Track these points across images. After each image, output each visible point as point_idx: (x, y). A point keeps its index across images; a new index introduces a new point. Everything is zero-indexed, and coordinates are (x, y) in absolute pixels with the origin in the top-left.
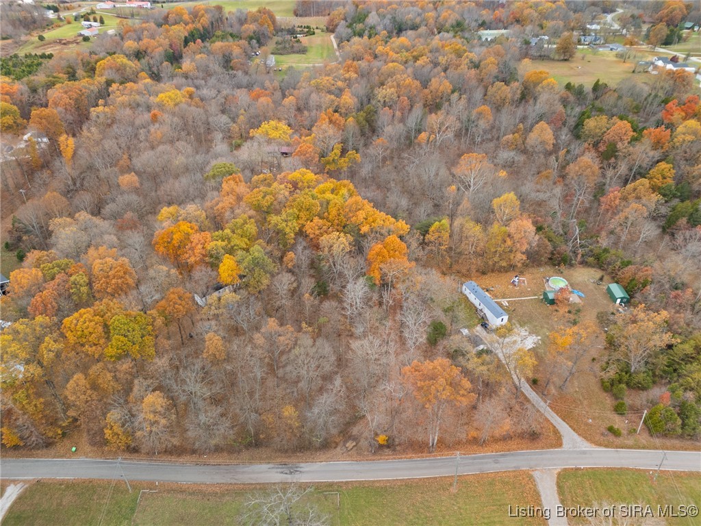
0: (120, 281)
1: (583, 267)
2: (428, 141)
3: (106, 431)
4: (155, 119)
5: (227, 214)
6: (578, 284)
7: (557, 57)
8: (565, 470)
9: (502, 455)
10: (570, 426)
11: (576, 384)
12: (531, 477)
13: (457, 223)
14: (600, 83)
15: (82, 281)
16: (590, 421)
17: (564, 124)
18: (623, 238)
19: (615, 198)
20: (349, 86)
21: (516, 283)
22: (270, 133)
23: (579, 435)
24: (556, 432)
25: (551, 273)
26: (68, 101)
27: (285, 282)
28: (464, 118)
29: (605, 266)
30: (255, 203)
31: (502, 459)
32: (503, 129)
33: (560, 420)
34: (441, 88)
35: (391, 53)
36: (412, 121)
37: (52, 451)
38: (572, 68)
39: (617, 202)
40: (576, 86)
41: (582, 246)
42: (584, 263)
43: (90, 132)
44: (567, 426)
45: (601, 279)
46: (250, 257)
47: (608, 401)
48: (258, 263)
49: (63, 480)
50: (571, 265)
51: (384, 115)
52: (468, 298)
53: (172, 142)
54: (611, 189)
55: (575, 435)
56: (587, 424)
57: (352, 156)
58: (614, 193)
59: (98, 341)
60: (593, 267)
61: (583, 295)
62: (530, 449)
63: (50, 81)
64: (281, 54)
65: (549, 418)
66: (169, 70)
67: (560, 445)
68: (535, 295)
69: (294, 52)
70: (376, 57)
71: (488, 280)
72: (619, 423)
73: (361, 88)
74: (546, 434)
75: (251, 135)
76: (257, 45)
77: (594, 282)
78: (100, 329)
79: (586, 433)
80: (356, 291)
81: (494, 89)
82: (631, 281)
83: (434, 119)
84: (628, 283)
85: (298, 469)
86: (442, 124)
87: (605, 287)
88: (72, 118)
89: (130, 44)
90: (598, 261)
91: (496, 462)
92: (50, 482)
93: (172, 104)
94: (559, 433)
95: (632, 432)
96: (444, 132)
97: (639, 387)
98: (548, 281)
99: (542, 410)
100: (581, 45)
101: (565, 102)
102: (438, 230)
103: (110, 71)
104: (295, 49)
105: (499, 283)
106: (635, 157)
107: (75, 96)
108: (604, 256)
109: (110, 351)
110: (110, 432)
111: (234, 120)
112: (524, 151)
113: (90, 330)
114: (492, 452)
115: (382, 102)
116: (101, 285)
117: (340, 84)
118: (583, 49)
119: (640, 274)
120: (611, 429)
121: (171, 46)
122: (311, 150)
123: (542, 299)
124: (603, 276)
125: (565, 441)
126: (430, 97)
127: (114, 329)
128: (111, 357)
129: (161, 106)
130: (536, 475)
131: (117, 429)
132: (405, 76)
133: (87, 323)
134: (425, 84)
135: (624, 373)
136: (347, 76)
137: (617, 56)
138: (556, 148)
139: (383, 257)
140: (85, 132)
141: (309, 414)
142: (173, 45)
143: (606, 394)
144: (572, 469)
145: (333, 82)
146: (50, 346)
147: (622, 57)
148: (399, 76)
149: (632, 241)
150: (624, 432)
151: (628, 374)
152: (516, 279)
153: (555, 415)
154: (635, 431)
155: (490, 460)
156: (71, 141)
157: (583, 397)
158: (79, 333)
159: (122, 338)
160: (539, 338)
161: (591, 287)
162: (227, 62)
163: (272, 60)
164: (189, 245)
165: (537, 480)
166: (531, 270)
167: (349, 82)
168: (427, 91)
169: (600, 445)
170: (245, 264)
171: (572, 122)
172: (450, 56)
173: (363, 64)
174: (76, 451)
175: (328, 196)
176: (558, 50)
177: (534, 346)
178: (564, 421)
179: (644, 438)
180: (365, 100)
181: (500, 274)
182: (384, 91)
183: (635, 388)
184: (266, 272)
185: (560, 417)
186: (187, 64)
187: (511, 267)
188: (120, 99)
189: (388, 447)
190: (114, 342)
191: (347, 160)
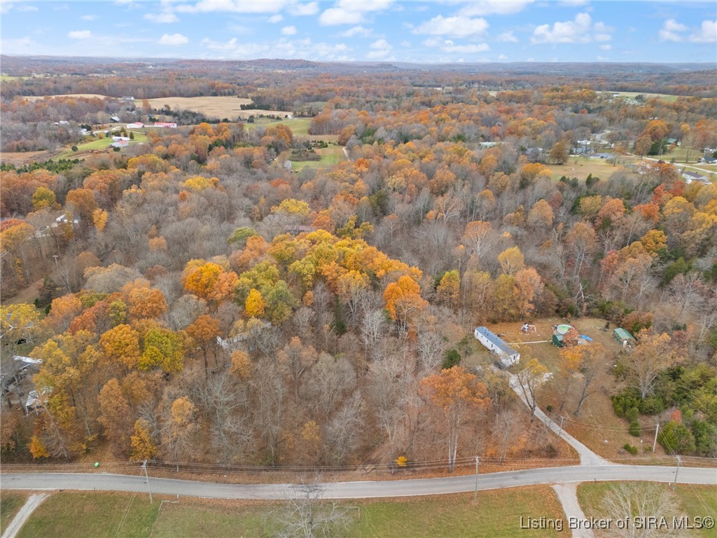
0: (154, 305)
1: (590, 318)
2: (436, 218)
3: (132, 438)
4: (183, 198)
5: (252, 261)
6: (585, 331)
7: (551, 162)
8: (585, 483)
9: (521, 473)
10: (587, 446)
11: (590, 411)
12: (551, 491)
13: (466, 274)
14: (593, 177)
15: (121, 306)
16: (606, 441)
17: (562, 205)
18: (624, 291)
19: (613, 259)
20: (361, 177)
21: (526, 330)
22: (290, 208)
23: (596, 453)
24: (573, 451)
25: (558, 323)
26: (103, 185)
27: (305, 314)
28: (469, 201)
29: (610, 316)
30: (278, 253)
31: (521, 476)
32: (505, 210)
33: (576, 441)
34: (445, 178)
35: (399, 154)
36: (420, 204)
37: (75, 465)
38: (566, 170)
39: (615, 262)
40: (571, 179)
41: (586, 301)
42: (590, 315)
43: (122, 208)
44: (584, 446)
45: (607, 326)
46: (274, 290)
47: (623, 426)
48: (281, 296)
49: (85, 491)
50: (577, 316)
51: (394, 198)
52: (480, 342)
53: (198, 216)
54: (609, 252)
55: (592, 454)
56: (603, 444)
57: (366, 227)
58: (611, 254)
59: (133, 353)
60: (599, 318)
61: (591, 340)
62: (549, 466)
63: (85, 173)
64: (297, 161)
65: (566, 439)
66: (195, 167)
67: (579, 463)
68: (545, 340)
69: (309, 160)
70: (385, 157)
71: (499, 328)
72: (634, 442)
73: (372, 178)
74: (563, 452)
75: (272, 211)
76: (275, 153)
77: (600, 329)
78: (136, 341)
79: (603, 452)
80: (373, 320)
81: (495, 178)
82: (636, 324)
83: (440, 201)
84: (633, 327)
85: (319, 488)
86: (448, 205)
87: (612, 333)
88: (105, 200)
89: (161, 148)
90: (603, 312)
91: (516, 478)
92: (72, 492)
93: (199, 187)
94: (576, 452)
95: (648, 450)
96: (451, 211)
97: (651, 412)
98: (556, 328)
99: (558, 433)
100: (573, 154)
101: (561, 189)
102: (449, 279)
103: (141, 166)
104: (310, 157)
105: (510, 330)
106: (628, 226)
107: (109, 181)
108: (607, 307)
109: (145, 359)
110: (138, 438)
111: (256, 203)
112: (527, 228)
113: (128, 341)
114: (511, 470)
115: (392, 189)
116: (137, 309)
117: (353, 175)
118: (575, 157)
119: (643, 317)
120: (627, 448)
121: (197, 152)
122: (328, 221)
123: (552, 343)
124: (608, 324)
125: (582, 458)
126: (436, 185)
127: (149, 341)
128: (144, 366)
129: (189, 190)
130: (556, 488)
131: (144, 435)
132: (413, 169)
133: (125, 335)
134: (430, 175)
135: (635, 399)
136: (359, 169)
137: (607, 161)
138: (555, 223)
139: (398, 293)
140: (118, 208)
141: (330, 428)
142: (199, 151)
143: (620, 420)
144: (591, 482)
145: (346, 174)
146: (92, 353)
147: (612, 162)
148: (406, 169)
149: (633, 295)
150: (641, 451)
151: (639, 400)
152: (526, 326)
153: (571, 437)
154: (650, 449)
155: (510, 477)
156: (105, 215)
157: (597, 421)
158: (116, 344)
159: (156, 349)
160: (551, 374)
161: (598, 333)
162: (248, 163)
163: (289, 164)
164: (217, 282)
165: (557, 491)
166: (539, 321)
167: (361, 175)
168: (432, 181)
169: (618, 462)
170: (269, 296)
171: (570, 204)
172: (453, 155)
173: (374, 162)
174: (98, 466)
175: (346, 248)
176: (551, 157)
177: (547, 380)
178: (581, 442)
179: (661, 456)
180: (376, 187)
181: (510, 324)
182: (394, 179)
183: (647, 413)
184: (288, 305)
185: (576, 438)
186: (212, 163)
187: (520, 318)
188: (152, 183)
189: (407, 467)
190: (148, 351)
191: (361, 230)
